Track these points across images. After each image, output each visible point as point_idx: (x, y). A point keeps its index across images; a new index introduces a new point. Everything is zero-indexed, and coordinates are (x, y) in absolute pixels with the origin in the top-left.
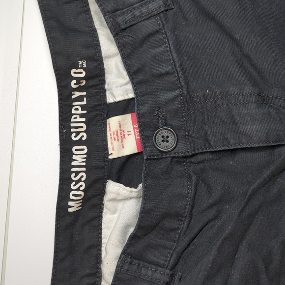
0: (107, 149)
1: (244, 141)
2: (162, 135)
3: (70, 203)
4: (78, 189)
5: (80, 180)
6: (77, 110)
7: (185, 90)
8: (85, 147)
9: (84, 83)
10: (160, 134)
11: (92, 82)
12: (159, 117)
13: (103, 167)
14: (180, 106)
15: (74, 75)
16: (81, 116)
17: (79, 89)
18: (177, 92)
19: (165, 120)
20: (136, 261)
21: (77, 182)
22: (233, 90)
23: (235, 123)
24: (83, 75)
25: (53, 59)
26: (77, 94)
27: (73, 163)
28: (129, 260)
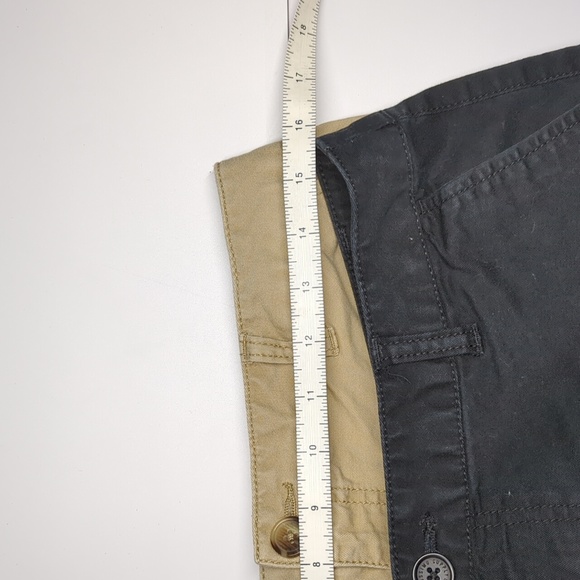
2: (427, 566)
7: (474, 488)
10: (424, 566)
12: (426, 529)
14: (462, 516)
18: (461, 490)
19: (436, 536)
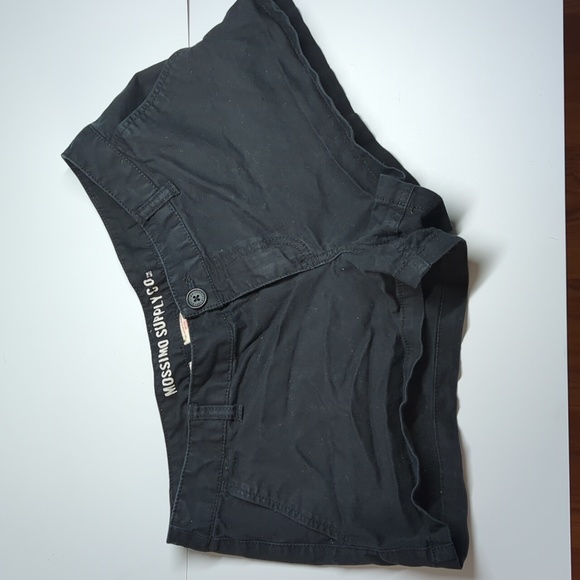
0: (182, 338)
1: (259, 281)
2: (193, 296)
3: (165, 390)
4: (167, 377)
5: (166, 369)
6: (158, 312)
7: (203, 253)
8: (167, 341)
9: (157, 289)
10: (191, 296)
11: (163, 287)
13: (181, 354)
15: (147, 285)
16: (160, 316)
17: (155, 295)
18: (198, 257)
20: (202, 407)
21: (165, 371)
22: (242, 243)
23: (249, 270)
24: (153, 283)
25: (128, 276)
26: (155, 299)
27: (160, 356)
28: (196, 407)
